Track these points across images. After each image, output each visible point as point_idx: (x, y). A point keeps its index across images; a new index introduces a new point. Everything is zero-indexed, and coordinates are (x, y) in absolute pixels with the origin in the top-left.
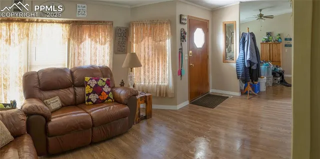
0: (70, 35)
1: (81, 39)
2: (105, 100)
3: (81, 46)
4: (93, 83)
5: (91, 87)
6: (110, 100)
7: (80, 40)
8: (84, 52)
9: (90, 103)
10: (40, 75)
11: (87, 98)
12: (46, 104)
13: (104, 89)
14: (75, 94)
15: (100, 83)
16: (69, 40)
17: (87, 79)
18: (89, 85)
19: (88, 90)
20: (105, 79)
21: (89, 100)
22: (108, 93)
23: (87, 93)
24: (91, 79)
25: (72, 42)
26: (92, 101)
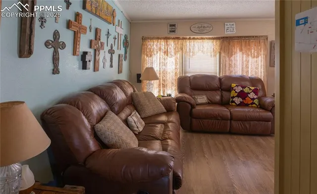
0: (221, 49)
1: (232, 52)
2: (249, 104)
3: (232, 58)
4: (239, 89)
5: (236, 92)
6: (254, 105)
7: (230, 54)
8: (234, 64)
9: (234, 104)
10: (191, 78)
11: (231, 100)
12: (194, 98)
13: (249, 95)
14: (222, 96)
15: (246, 90)
16: (220, 53)
17: (233, 85)
18: (234, 90)
19: (233, 93)
20: (253, 88)
21: (233, 102)
22: (253, 99)
23: (232, 96)
24: (237, 86)
25: (223, 54)
26: (235, 103)
